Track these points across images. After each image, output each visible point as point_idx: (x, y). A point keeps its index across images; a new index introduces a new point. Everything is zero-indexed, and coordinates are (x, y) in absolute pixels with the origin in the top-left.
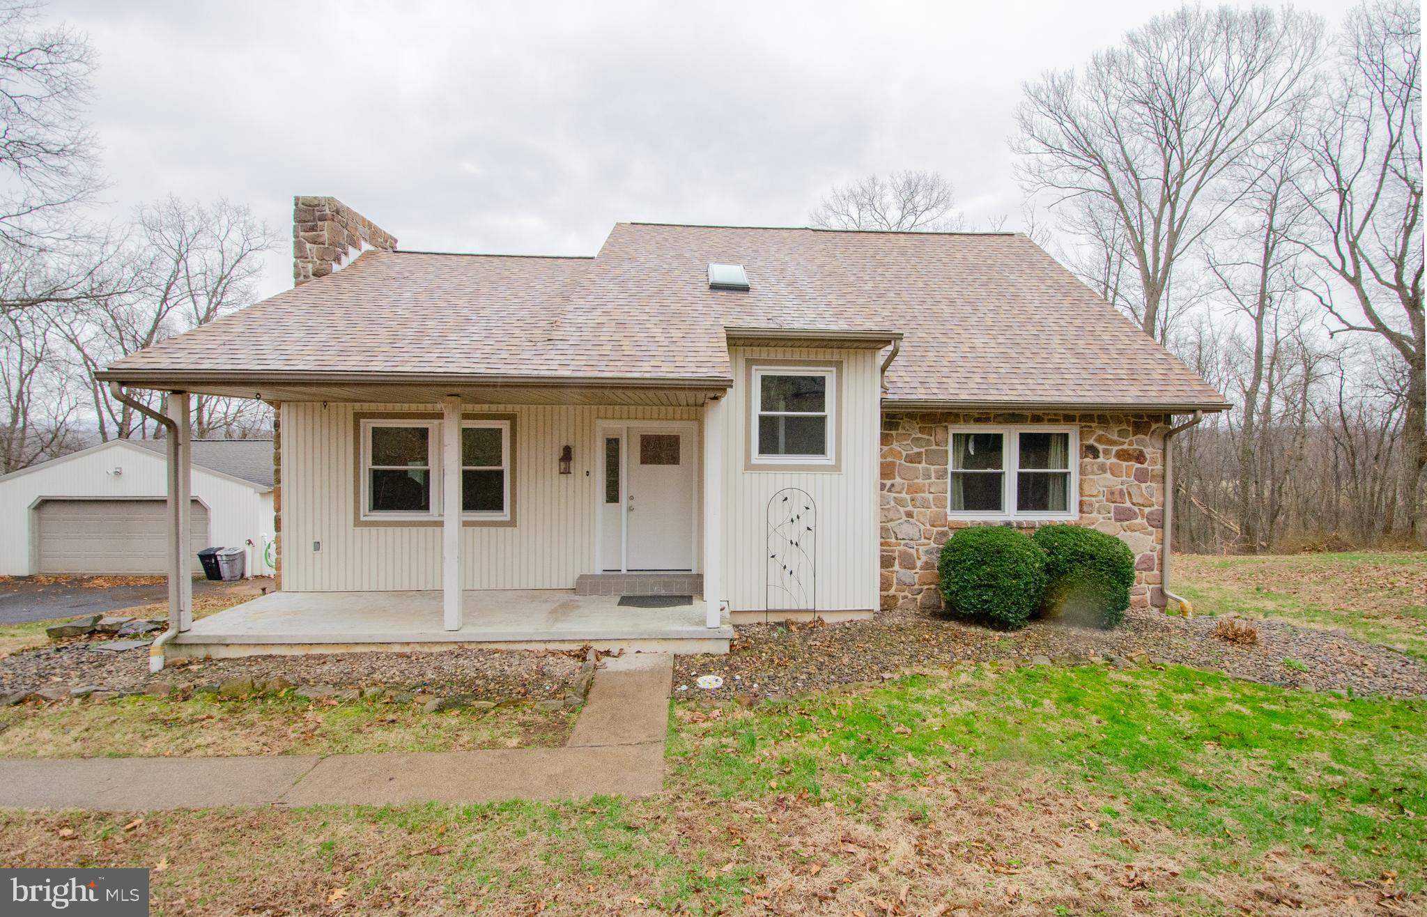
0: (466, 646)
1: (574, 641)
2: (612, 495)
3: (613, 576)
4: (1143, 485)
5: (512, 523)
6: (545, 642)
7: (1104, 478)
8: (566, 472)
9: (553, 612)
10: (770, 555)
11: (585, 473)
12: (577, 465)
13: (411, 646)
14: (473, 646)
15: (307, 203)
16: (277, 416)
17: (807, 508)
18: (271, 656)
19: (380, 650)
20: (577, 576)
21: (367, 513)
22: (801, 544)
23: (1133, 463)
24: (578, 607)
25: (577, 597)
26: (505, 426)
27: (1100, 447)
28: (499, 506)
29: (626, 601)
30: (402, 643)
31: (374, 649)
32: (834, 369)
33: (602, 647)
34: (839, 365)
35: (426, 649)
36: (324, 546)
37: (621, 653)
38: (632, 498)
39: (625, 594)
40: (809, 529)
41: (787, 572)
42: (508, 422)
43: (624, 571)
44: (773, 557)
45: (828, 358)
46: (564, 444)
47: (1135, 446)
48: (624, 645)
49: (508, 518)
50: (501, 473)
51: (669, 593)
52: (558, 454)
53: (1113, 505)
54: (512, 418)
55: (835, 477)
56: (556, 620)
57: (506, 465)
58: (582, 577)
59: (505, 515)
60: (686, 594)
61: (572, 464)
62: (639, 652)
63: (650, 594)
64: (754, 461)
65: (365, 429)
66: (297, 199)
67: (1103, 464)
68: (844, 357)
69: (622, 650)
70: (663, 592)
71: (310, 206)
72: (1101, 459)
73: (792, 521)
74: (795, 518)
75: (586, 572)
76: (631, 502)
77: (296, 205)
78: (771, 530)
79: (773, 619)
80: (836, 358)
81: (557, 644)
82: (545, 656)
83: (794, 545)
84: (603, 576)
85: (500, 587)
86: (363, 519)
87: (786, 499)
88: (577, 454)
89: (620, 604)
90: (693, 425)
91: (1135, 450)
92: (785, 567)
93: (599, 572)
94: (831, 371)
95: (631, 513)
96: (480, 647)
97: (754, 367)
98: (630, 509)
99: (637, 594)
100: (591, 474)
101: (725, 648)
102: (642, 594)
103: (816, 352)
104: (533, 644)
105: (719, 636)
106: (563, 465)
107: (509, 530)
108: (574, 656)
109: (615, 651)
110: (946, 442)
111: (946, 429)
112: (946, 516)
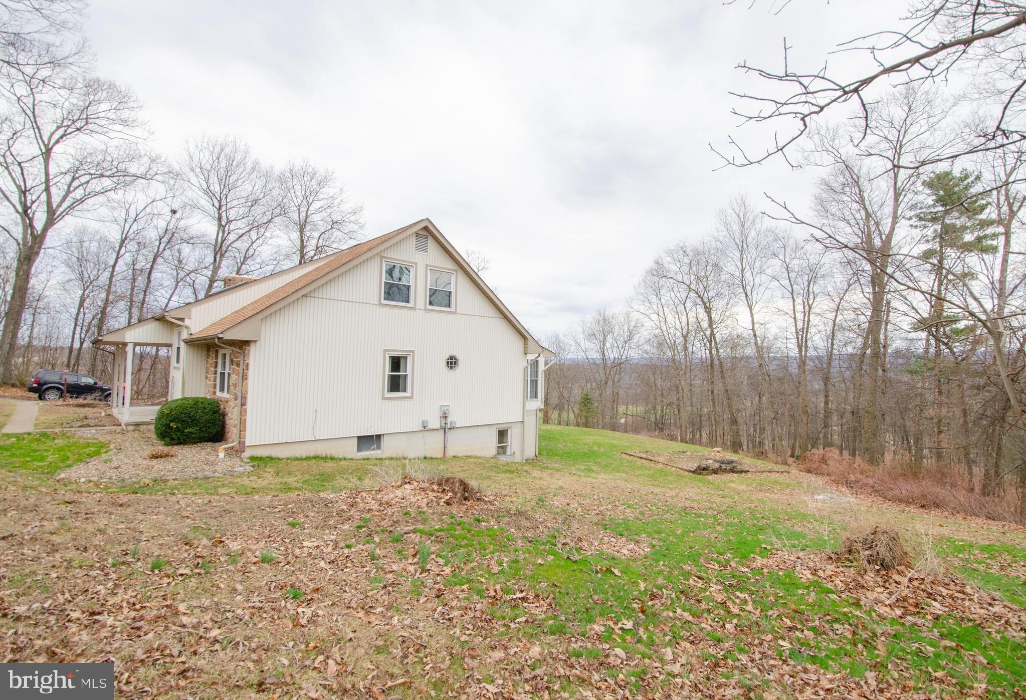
7: (234, 377)
27: (234, 359)
53: (235, 391)
67: (234, 369)
72: (234, 367)
91: (239, 361)
110: (217, 357)
111: (217, 352)
112: (215, 393)
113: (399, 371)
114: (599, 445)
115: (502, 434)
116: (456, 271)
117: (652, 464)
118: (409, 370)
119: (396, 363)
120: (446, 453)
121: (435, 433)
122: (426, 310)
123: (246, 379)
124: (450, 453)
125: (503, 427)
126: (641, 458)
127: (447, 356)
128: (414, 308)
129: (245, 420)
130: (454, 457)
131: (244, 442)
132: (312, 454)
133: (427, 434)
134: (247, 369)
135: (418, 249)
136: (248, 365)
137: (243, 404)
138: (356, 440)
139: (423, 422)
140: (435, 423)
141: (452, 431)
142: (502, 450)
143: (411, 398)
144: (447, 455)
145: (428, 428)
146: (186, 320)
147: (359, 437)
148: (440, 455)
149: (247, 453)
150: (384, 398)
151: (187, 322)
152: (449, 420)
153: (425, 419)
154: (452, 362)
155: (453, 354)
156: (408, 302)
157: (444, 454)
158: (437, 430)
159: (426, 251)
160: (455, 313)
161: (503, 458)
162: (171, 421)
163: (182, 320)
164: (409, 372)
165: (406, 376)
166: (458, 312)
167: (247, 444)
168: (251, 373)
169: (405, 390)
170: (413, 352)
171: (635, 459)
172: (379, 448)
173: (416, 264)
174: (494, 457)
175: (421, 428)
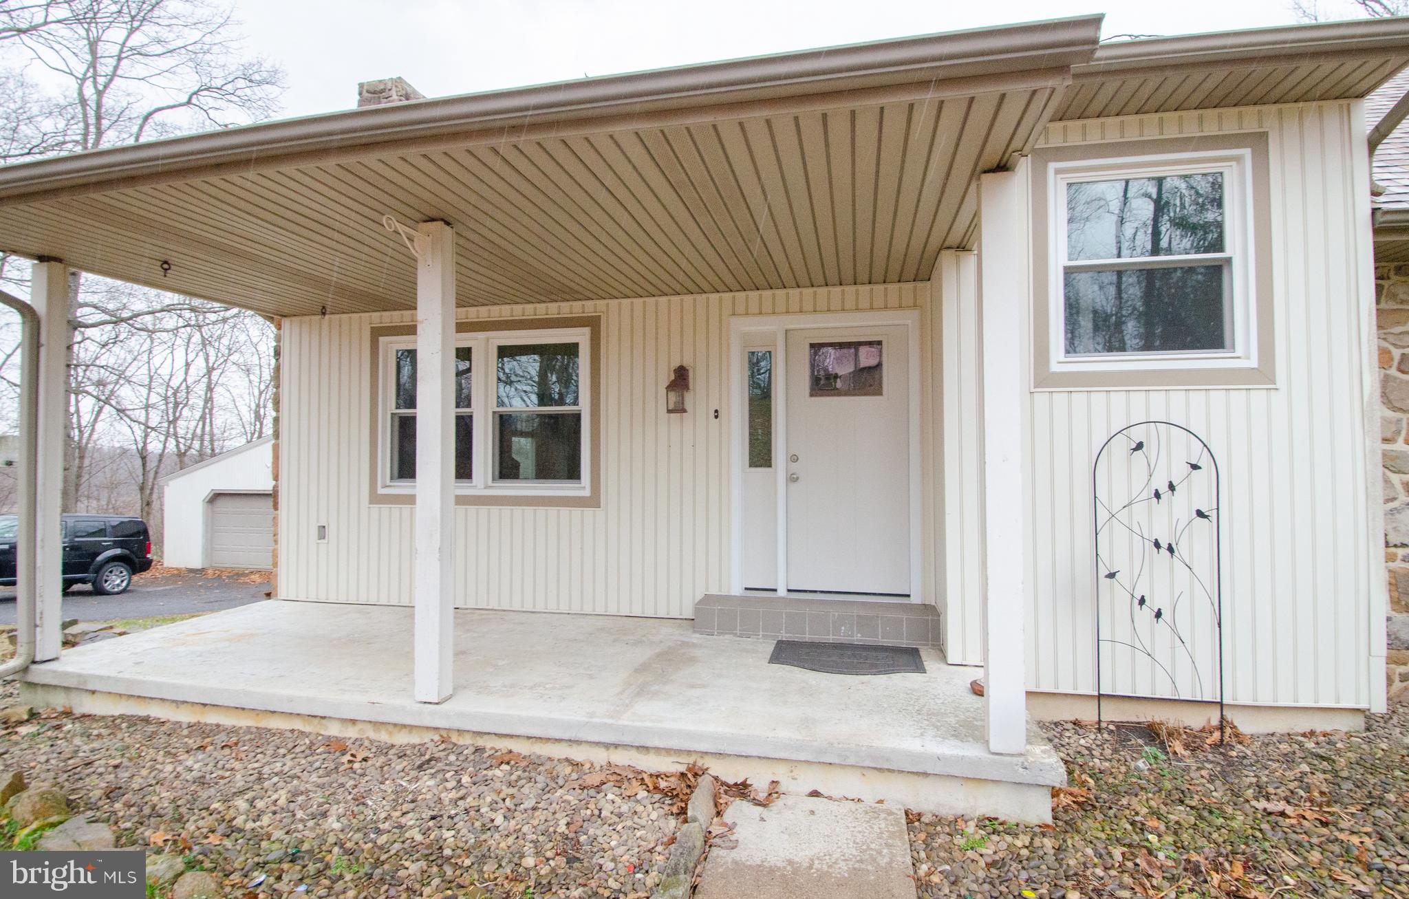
0: (454, 739)
1: (668, 751)
2: (760, 454)
3: (764, 599)
5: (593, 501)
6: (607, 746)
8: (680, 409)
9: (642, 669)
10: (1103, 572)
11: (712, 414)
12: (696, 399)
13: (359, 726)
14: (466, 740)
15: (371, 89)
16: (278, 339)
17: (1195, 467)
18: (146, 720)
19: (307, 729)
20: (699, 597)
21: (388, 483)
22: (1182, 549)
24: (692, 660)
25: (695, 638)
26: (580, 336)
28: (573, 473)
29: (786, 652)
30: (344, 721)
31: (298, 725)
32: (1246, 152)
33: (731, 773)
34: (1258, 141)
35: (383, 737)
36: (331, 532)
37: (774, 792)
38: (794, 459)
39: (785, 636)
40: (1200, 514)
41: (1146, 613)
42: (587, 330)
43: (782, 592)
44: (1112, 576)
45: (1230, 128)
46: (676, 364)
48: (781, 773)
49: (587, 493)
50: (577, 417)
51: (870, 640)
52: (666, 377)
54: (593, 323)
55: (1258, 397)
56: (642, 692)
57: (584, 406)
58: (708, 599)
59: (582, 488)
60: (904, 643)
61: (688, 397)
62: (815, 794)
63: (831, 638)
64: (1055, 367)
65: (386, 351)
66: (361, 86)
68: (1270, 125)
69: (775, 783)
70: (858, 638)
71: (374, 93)
73: (1157, 495)
74: (1163, 489)
75: (714, 590)
76: (794, 467)
77: (360, 94)
78: (1103, 515)
79: (1112, 713)
80: (1250, 126)
81: (633, 753)
82: (598, 788)
83: (1164, 552)
84: (742, 599)
85: (576, 609)
86: (381, 491)
87: (1140, 446)
88: (697, 379)
89: (776, 658)
90: (909, 319)
92: (1142, 601)
93: (736, 590)
94: (1238, 159)
95: (793, 486)
96: (480, 742)
97: (1052, 166)
98: (792, 479)
99: (808, 637)
100: (722, 414)
101: (1039, 810)
102: (816, 638)
103: (1201, 118)
104: (583, 748)
105: (1026, 777)
106: (673, 397)
107: (589, 512)
108: (666, 793)
109: (760, 784)
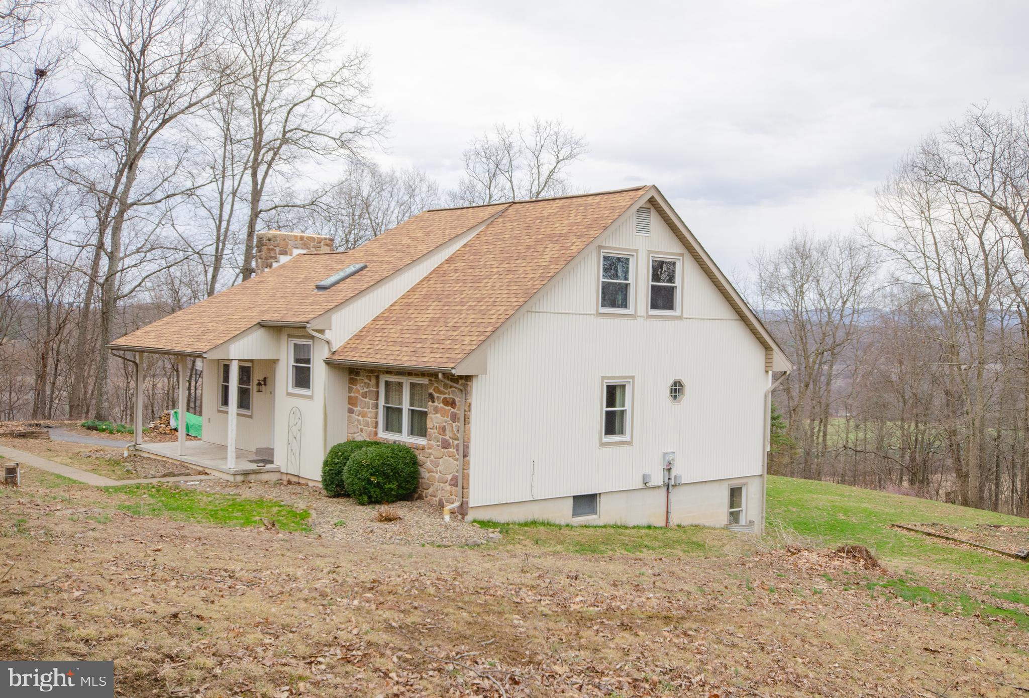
0: (182, 463)
4: (454, 424)
7: (437, 417)
8: (260, 391)
12: (268, 388)
13: (173, 460)
17: (299, 419)
21: (220, 406)
22: (297, 439)
23: (449, 408)
27: (436, 395)
36: (211, 421)
40: (299, 430)
41: (293, 453)
42: (252, 364)
44: (289, 444)
47: (451, 396)
49: (251, 414)
50: (249, 390)
53: (441, 436)
54: (253, 362)
57: (251, 386)
64: (289, 391)
67: (437, 407)
72: (436, 404)
74: (296, 424)
78: (289, 429)
83: (295, 439)
87: (294, 413)
91: (450, 398)
92: (292, 450)
96: (185, 464)
97: (290, 339)
107: (251, 420)
110: (377, 385)
111: (377, 377)
112: (376, 434)
113: (615, 407)
114: (846, 512)
115: (735, 494)
116: (682, 255)
117: (950, 545)
118: (629, 404)
119: (613, 393)
120: (670, 520)
121: (656, 492)
122: (649, 317)
123: (469, 423)
124: (674, 521)
125: (736, 484)
126: (929, 534)
127: (671, 382)
128: (633, 316)
129: (468, 475)
130: (678, 526)
131: (467, 502)
132: (530, 518)
133: (648, 493)
134: (470, 411)
135: (639, 229)
136: (470, 405)
137: (465, 455)
138: (571, 501)
139: (644, 477)
140: (657, 479)
141: (677, 489)
142: (734, 517)
143: (630, 443)
144: (671, 523)
145: (649, 484)
146: (327, 332)
147: (574, 497)
148: (662, 523)
149: (470, 517)
150: (602, 444)
151: (328, 335)
152: (673, 473)
153: (647, 472)
154: (677, 389)
155: (678, 378)
156: (626, 306)
157: (667, 522)
158: (659, 487)
159: (647, 231)
160: (680, 318)
161: (735, 528)
162: (371, 475)
163: (322, 331)
164: (627, 407)
165: (623, 412)
166: (685, 316)
167: (471, 505)
168: (474, 415)
169: (622, 432)
170: (633, 377)
171: (919, 536)
172: (594, 512)
173: (636, 251)
174: (726, 528)
175: (641, 486)
